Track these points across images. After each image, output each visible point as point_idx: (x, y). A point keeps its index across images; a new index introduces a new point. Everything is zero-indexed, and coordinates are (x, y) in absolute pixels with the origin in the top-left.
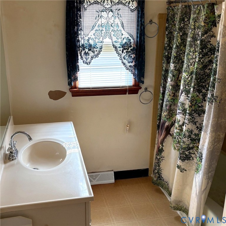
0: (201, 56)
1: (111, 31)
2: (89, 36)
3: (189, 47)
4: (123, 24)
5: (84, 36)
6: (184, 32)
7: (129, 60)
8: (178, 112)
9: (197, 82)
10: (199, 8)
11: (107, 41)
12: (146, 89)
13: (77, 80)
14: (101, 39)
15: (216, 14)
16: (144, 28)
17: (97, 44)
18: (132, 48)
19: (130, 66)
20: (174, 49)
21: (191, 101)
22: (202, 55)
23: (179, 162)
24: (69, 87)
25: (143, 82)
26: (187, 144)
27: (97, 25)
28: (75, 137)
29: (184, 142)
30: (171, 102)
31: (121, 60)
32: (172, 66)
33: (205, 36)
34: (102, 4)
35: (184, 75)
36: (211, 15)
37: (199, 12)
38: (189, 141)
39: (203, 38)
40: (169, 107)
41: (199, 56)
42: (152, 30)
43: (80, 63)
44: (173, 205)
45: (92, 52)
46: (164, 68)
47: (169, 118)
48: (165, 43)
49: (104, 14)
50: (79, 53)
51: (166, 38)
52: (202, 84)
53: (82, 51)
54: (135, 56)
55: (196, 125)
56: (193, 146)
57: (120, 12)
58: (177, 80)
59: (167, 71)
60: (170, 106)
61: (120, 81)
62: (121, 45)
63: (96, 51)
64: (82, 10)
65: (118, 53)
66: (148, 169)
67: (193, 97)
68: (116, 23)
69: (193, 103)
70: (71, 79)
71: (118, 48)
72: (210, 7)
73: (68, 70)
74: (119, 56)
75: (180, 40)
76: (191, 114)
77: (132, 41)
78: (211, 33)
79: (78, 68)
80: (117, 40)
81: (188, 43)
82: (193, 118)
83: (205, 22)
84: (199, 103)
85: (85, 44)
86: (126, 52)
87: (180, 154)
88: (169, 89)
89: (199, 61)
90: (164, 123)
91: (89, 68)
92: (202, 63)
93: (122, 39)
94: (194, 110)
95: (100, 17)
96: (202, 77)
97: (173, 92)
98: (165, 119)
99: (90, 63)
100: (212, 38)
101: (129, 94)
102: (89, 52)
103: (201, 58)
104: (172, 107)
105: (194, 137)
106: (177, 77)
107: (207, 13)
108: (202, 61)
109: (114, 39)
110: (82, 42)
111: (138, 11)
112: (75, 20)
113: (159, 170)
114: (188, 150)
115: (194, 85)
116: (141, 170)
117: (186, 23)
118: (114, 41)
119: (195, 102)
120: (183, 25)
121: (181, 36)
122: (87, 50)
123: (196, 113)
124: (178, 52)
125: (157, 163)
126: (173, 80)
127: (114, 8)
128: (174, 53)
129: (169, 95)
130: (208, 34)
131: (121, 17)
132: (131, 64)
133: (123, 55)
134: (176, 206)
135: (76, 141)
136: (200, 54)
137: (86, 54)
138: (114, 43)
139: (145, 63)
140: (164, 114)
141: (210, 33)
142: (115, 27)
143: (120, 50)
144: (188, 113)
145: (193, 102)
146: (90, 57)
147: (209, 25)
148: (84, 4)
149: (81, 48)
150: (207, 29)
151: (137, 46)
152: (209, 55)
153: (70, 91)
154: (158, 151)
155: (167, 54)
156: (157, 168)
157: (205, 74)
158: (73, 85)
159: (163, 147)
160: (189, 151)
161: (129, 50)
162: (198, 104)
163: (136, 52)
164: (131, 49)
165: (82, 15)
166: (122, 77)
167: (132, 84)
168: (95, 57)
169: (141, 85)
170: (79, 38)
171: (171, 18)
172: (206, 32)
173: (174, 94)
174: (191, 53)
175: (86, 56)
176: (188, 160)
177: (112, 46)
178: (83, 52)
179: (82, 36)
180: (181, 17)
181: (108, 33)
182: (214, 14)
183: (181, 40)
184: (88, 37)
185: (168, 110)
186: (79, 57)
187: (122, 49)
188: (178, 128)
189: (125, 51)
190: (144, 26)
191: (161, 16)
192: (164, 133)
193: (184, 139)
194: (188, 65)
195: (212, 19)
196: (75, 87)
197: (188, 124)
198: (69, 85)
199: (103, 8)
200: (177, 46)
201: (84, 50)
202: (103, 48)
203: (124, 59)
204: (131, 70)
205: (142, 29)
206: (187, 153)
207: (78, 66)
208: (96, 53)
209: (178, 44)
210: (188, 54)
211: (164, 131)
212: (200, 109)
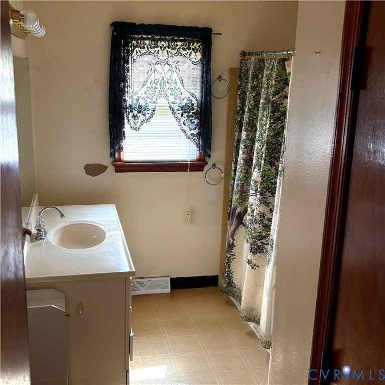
0: (272, 121)
1: (167, 89)
2: (139, 95)
3: (262, 110)
4: (182, 80)
5: (133, 95)
6: (258, 91)
7: (191, 127)
8: (250, 193)
9: (269, 152)
10: (272, 63)
11: (162, 101)
12: (214, 166)
13: (122, 150)
14: (154, 99)
15: (287, 71)
16: (210, 86)
17: (150, 104)
18: (194, 111)
19: (192, 135)
20: (245, 114)
21: (262, 176)
22: (274, 120)
23: (250, 256)
24: (111, 160)
25: (209, 156)
26: (259, 231)
27: (150, 81)
28: (117, 220)
29: (255, 229)
30: (243, 181)
31: (180, 127)
32: (244, 134)
33: (277, 96)
34: (156, 54)
35: (257, 145)
36: (282, 72)
37: (272, 68)
38: (261, 228)
39: (274, 99)
40: (241, 188)
41: (270, 121)
42: (220, 88)
43: (127, 128)
44: (244, 314)
45: (143, 114)
46: (236, 138)
47: (241, 202)
48: (237, 105)
49: (158, 67)
50: (125, 116)
51: (238, 100)
52: (274, 155)
53: (129, 113)
54: (198, 121)
55: (269, 207)
56: (267, 234)
57: (179, 66)
58: (250, 153)
59: (239, 141)
60: (242, 186)
61: (179, 153)
62: (180, 107)
63: (148, 114)
64: (130, 62)
65: (177, 117)
66: (217, 276)
67: (264, 171)
68: (174, 79)
69: (264, 179)
70: (114, 148)
71: (176, 111)
72: (281, 63)
73: (111, 138)
74: (178, 120)
75: (252, 101)
76: (262, 193)
77: (194, 102)
78: (284, 93)
79: (124, 135)
80: (175, 101)
81: (261, 106)
82: (264, 198)
83: (275, 81)
84: (272, 179)
85: (133, 105)
86: (188, 116)
87: (251, 244)
88: (241, 164)
89: (270, 127)
90: (235, 209)
91: (139, 135)
92: (274, 130)
93: (182, 99)
94: (266, 188)
95: (153, 71)
96: (274, 147)
97: (246, 167)
98: (236, 203)
99: (139, 129)
100: (284, 100)
101: (190, 171)
102: (139, 115)
103: (273, 123)
104: (245, 188)
105: (267, 223)
106: (250, 148)
107: (277, 70)
108: (273, 127)
109: (172, 99)
110: (129, 102)
111: (202, 63)
112: (121, 75)
113: (230, 272)
114: (259, 240)
115: (265, 156)
116: (207, 276)
117: (260, 81)
118: (170, 101)
119: (266, 177)
120: (256, 83)
121: (254, 97)
122: (136, 112)
123: (269, 192)
124: (251, 117)
125: (226, 263)
126: (244, 153)
127: (171, 60)
128: (246, 119)
129: (241, 172)
130: (280, 95)
131: (180, 71)
132: (193, 132)
133: (183, 120)
134: (248, 315)
135: (118, 223)
136: (271, 119)
137: (135, 117)
138: (172, 105)
139: (211, 131)
140: (235, 197)
141: (282, 94)
142: (173, 84)
143: (179, 114)
144: (259, 192)
145: (264, 177)
146: (140, 121)
147: (281, 84)
148: (133, 55)
149: (128, 110)
150: (279, 89)
151: (201, 109)
152: (282, 120)
153: (113, 165)
154: (228, 247)
155: (239, 119)
156: (227, 270)
157: (277, 143)
158: (117, 157)
159: (234, 241)
160: (261, 241)
161: (191, 114)
162: (270, 181)
163: (200, 116)
164: (193, 113)
165: (130, 68)
166: (182, 148)
167: (195, 158)
168: (146, 121)
169: (207, 159)
170: (126, 97)
171: (244, 74)
172: (277, 93)
173: (247, 170)
174: (264, 119)
175: (135, 119)
176: (260, 252)
177: (168, 108)
178: (131, 115)
179: (130, 95)
180: (253, 72)
181: (164, 91)
182: (286, 71)
183: (255, 102)
184: (137, 96)
185: (240, 191)
186: (126, 121)
187: (181, 111)
188: (250, 214)
189: (185, 115)
190: (210, 83)
191: (232, 71)
192: (234, 222)
193: (255, 225)
194: (261, 132)
195: (284, 77)
196: (120, 161)
197: (259, 206)
198: (111, 156)
199: (157, 60)
200: (249, 109)
201: (132, 112)
202: (157, 111)
203: (185, 125)
204: (194, 140)
205: (208, 87)
206: (259, 243)
207: (124, 132)
208: (148, 116)
209: (250, 107)
210: (261, 119)
211: (235, 219)
212: (273, 186)
